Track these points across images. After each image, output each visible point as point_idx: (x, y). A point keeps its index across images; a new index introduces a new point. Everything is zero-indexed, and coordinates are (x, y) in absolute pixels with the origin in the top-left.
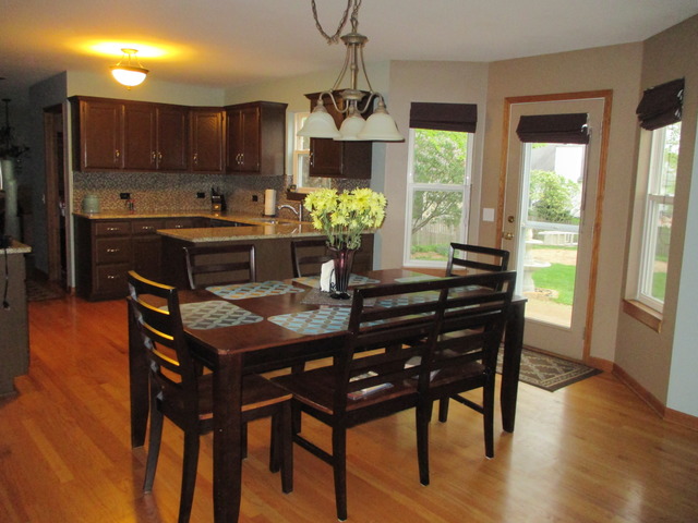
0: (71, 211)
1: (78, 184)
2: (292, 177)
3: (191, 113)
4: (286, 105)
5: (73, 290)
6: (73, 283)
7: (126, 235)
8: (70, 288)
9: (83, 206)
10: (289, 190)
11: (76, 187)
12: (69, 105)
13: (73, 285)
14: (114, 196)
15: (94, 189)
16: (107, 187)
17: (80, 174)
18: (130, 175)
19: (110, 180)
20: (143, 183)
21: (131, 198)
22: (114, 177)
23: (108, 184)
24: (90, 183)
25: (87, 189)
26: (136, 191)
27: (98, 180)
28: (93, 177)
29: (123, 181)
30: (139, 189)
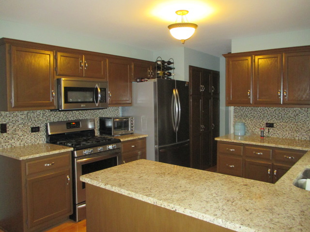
1: (236, 114)
11: (235, 117)
14: (261, 125)
15: (247, 119)
16: (256, 117)
17: (238, 108)
18: (275, 108)
19: (258, 112)
20: (285, 116)
21: (275, 127)
22: (262, 110)
23: (257, 115)
24: (244, 114)
25: (242, 118)
26: (279, 121)
27: (250, 112)
28: (246, 110)
29: (268, 113)
30: (281, 120)
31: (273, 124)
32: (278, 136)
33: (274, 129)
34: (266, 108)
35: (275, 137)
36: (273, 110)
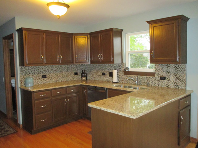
0: (19, 86)
1: (22, 72)
2: (125, 64)
3: (73, 36)
4: (122, 30)
5: (21, 126)
6: (21, 122)
7: (49, 97)
8: (19, 125)
9: (26, 83)
10: (125, 70)
11: (21, 74)
12: (17, 33)
13: (21, 123)
14: (39, 77)
15: (30, 74)
16: (36, 73)
17: (23, 67)
18: (47, 66)
19: (37, 70)
20: (52, 70)
21: (47, 77)
22: (39, 68)
23: (36, 72)
24: (28, 72)
25: (26, 75)
26: (49, 74)
27: (31, 70)
28: (29, 69)
29: (43, 69)
30: (50, 73)
31: (46, 76)
32: (49, 82)
33: (47, 78)
34: (42, 66)
35: (48, 83)
36: (46, 67)
